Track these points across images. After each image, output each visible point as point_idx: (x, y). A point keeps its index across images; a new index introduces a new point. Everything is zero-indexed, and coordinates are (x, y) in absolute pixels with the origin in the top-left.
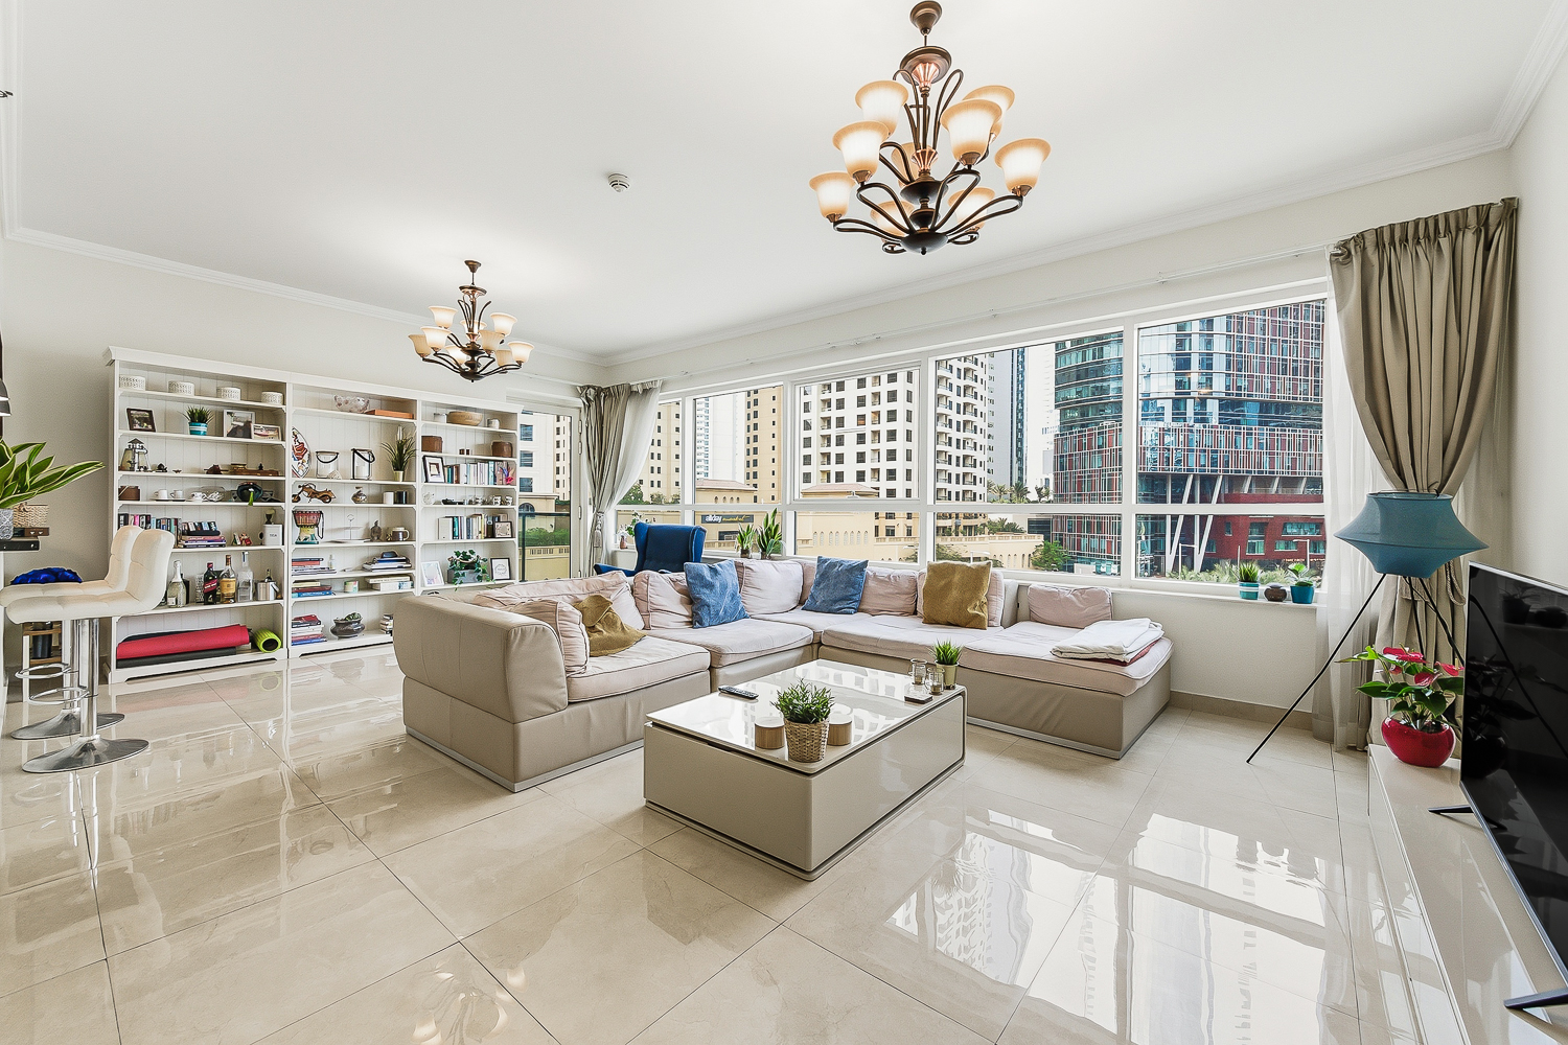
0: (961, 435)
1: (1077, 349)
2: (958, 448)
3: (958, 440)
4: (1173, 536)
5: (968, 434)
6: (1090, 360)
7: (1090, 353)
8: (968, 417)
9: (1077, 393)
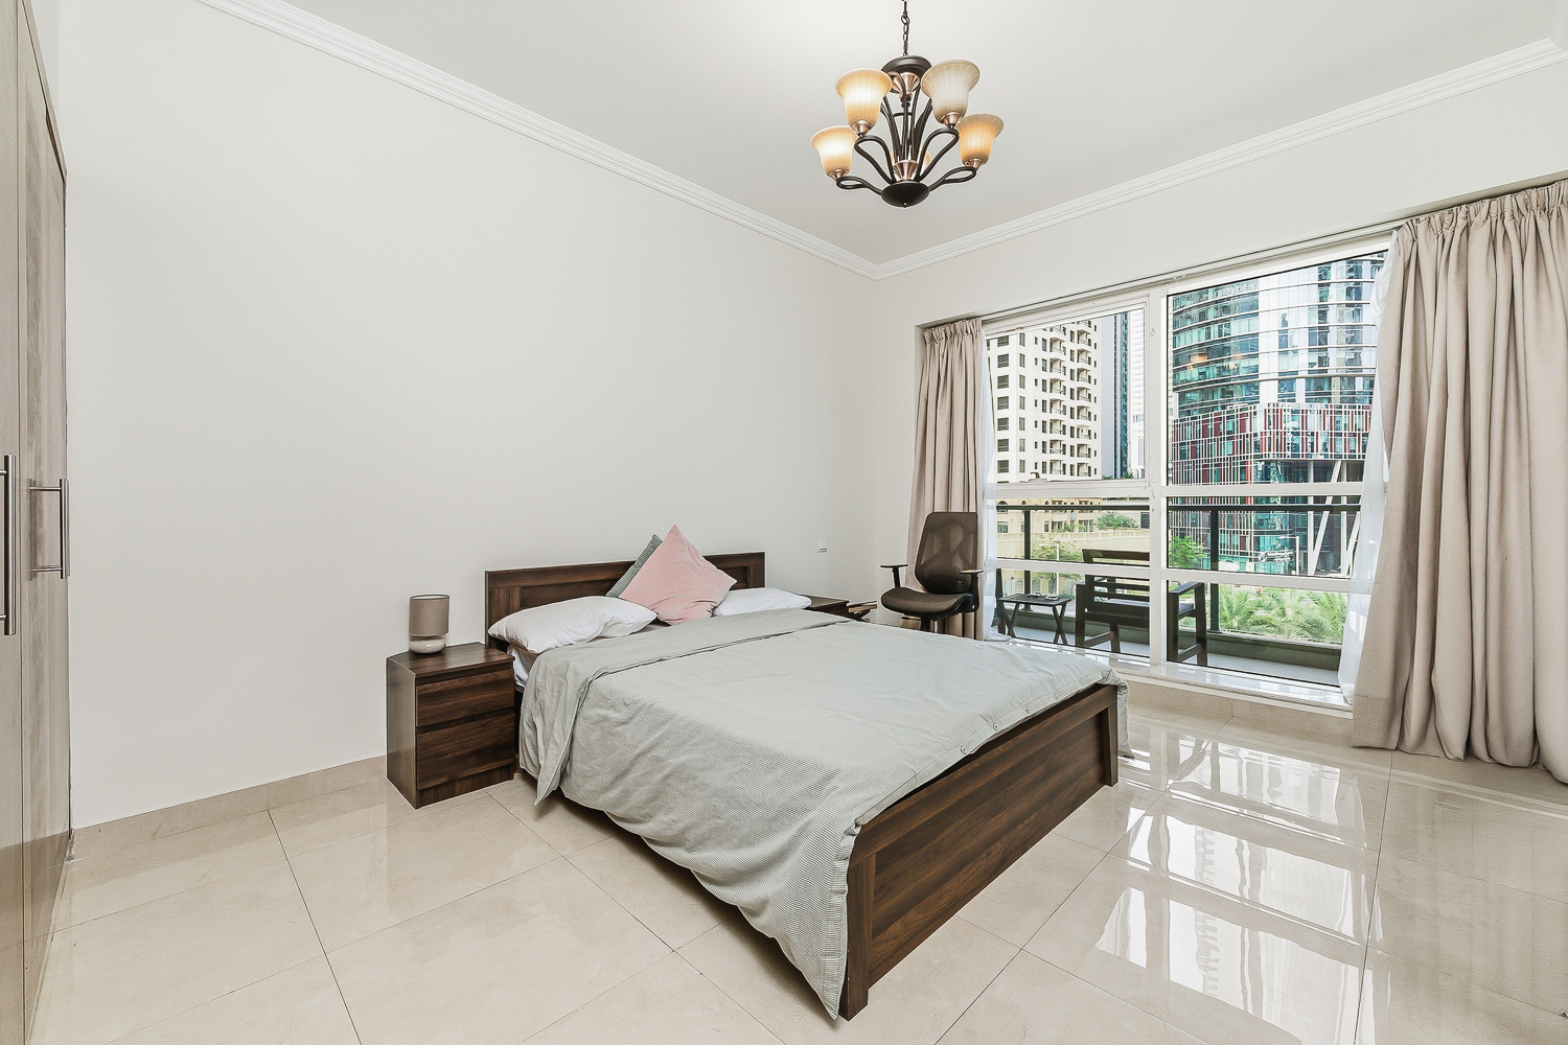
0: (1075, 423)
1: (1200, 326)
2: (1072, 436)
3: (1072, 428)
4: (1316, 530)
5: (1083, 422)
6: (1214, 336)
7: (1214, 329)
8: (1082, 403)
9: (1200, 374)
